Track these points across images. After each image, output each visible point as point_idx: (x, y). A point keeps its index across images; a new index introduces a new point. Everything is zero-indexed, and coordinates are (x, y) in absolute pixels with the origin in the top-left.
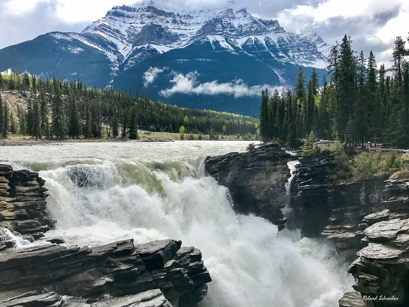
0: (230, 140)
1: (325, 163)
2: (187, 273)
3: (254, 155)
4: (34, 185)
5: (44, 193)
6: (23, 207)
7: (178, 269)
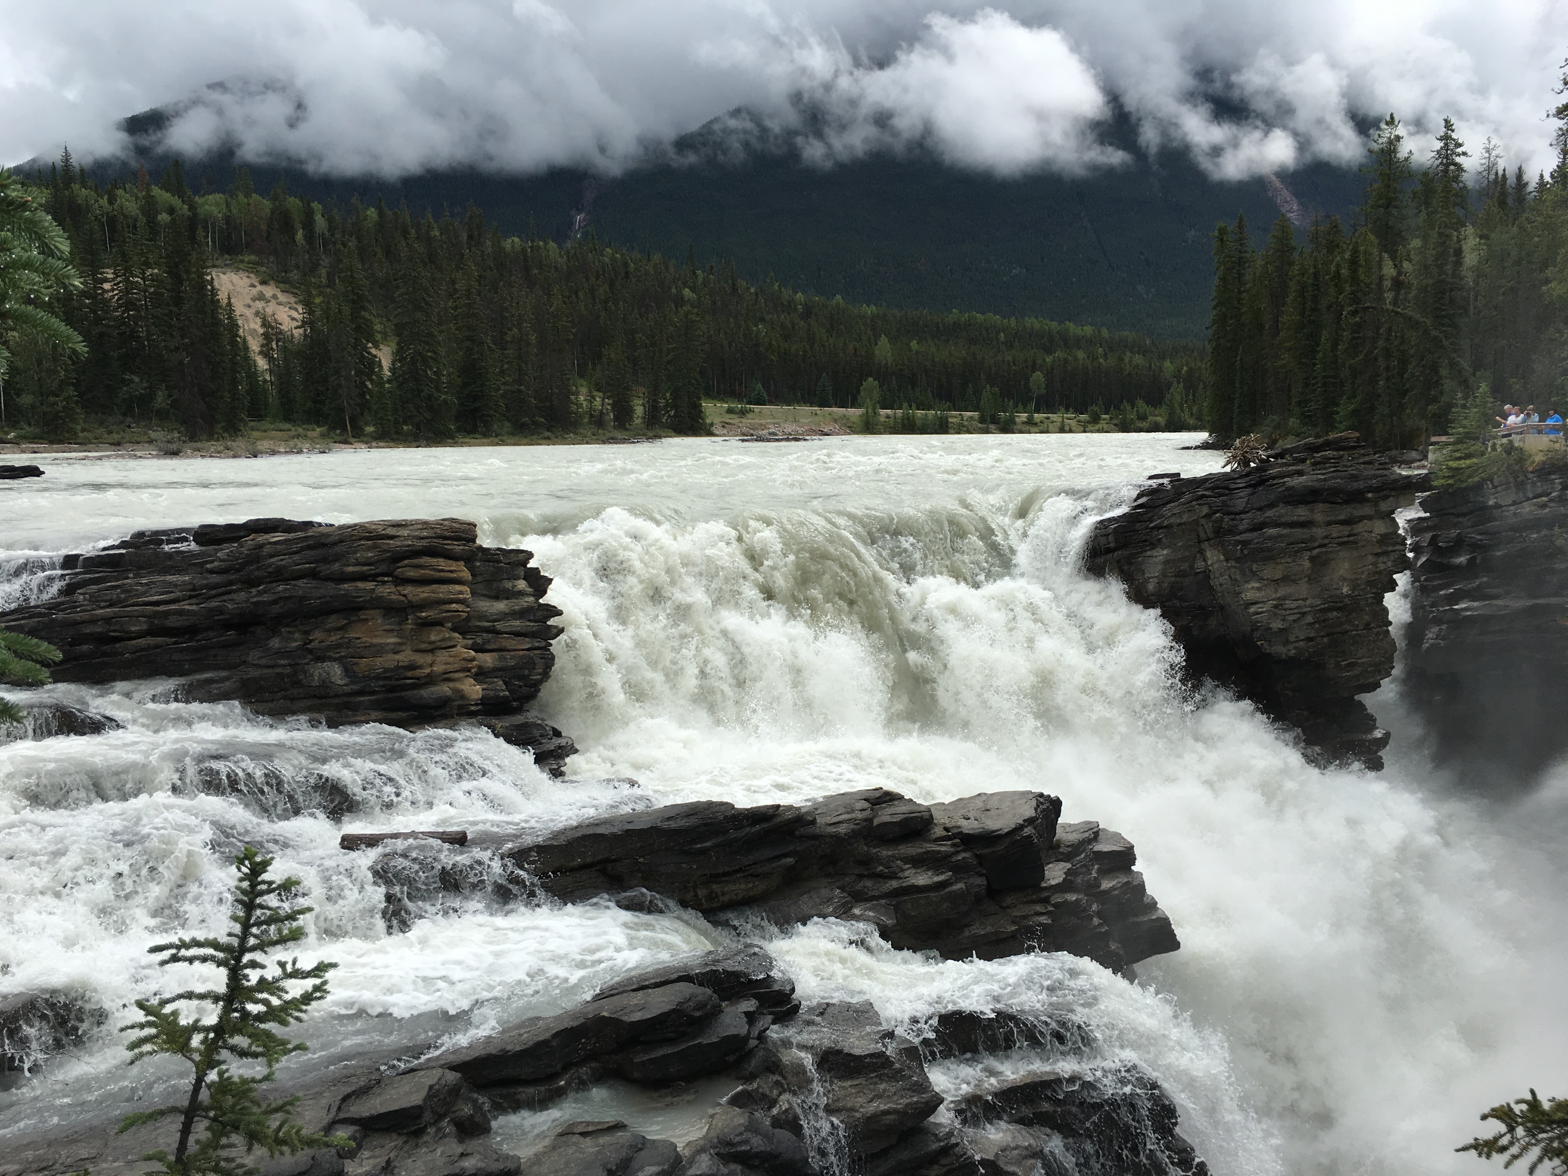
0: (1062, 430)
1: (1547, 510)
2: (1099, 914)
3: (1262, 482)
4: (521, 594)
5: (552, 622)
6: (496, 672)
7: (1072, 897)
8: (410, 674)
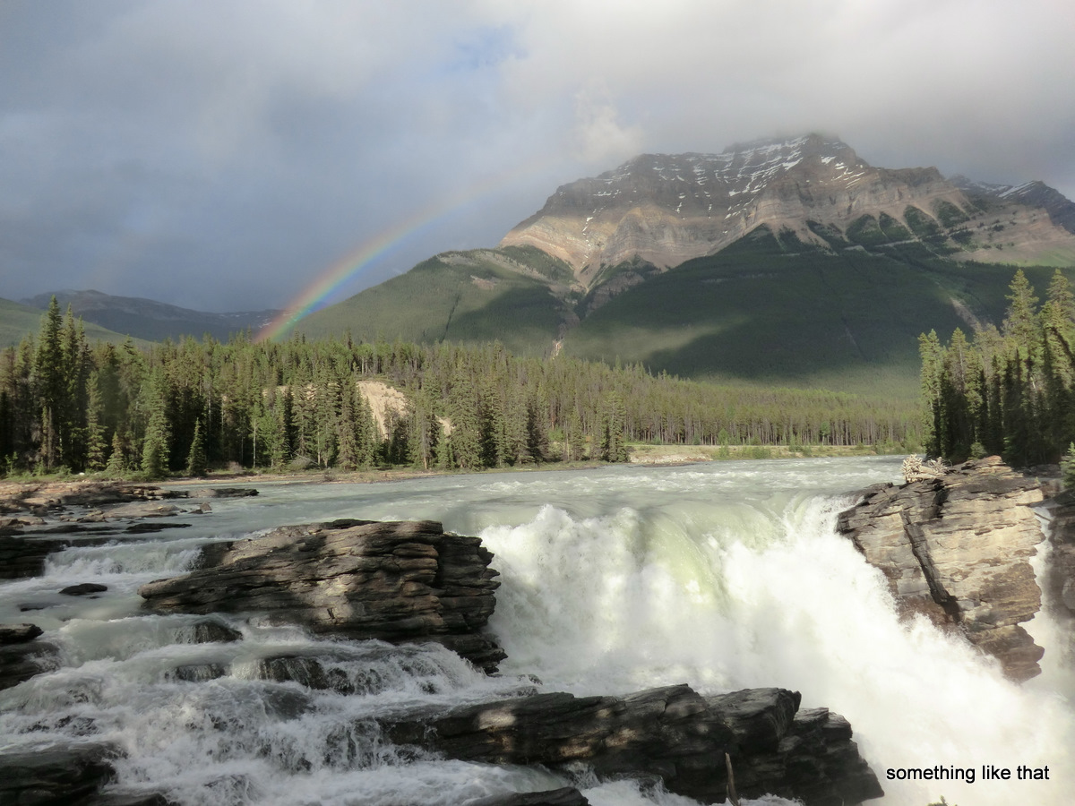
2: (825, 770)
5: (493, 579)
8: (400, 610)
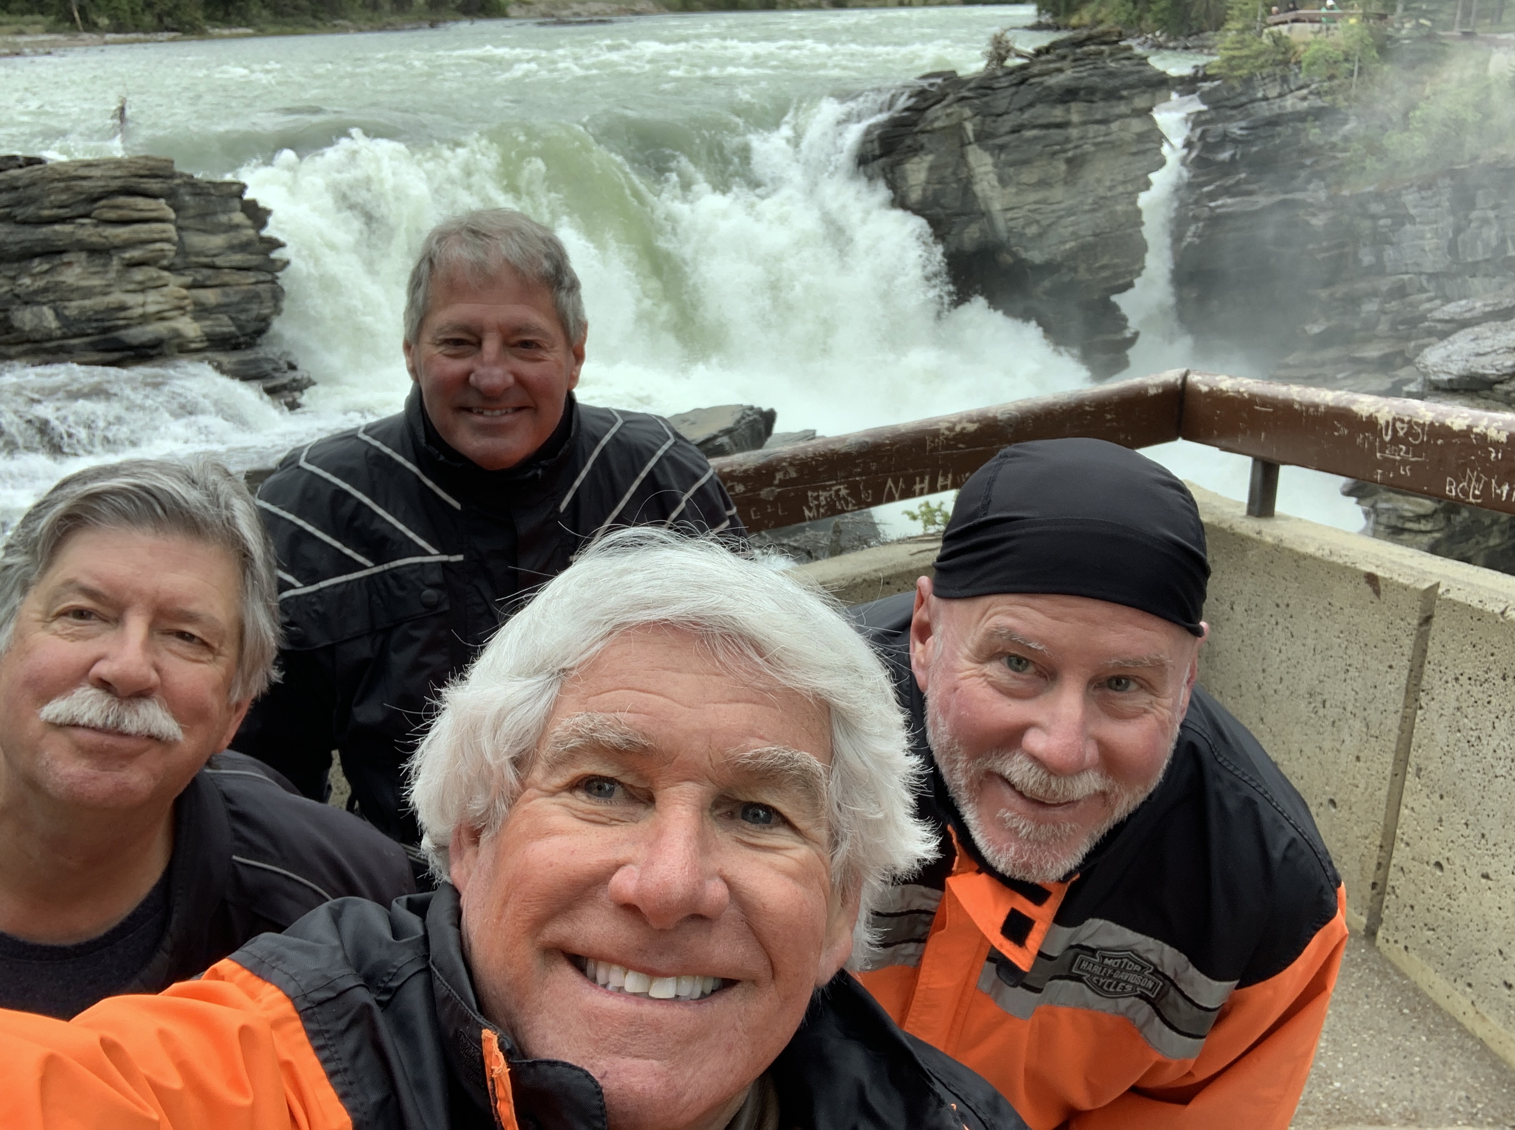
1: (1305, 104)
3: (1022, 82)
4: (237, 227)
5: (275, 255)
6: (220, 308)
8: (120, 315)
